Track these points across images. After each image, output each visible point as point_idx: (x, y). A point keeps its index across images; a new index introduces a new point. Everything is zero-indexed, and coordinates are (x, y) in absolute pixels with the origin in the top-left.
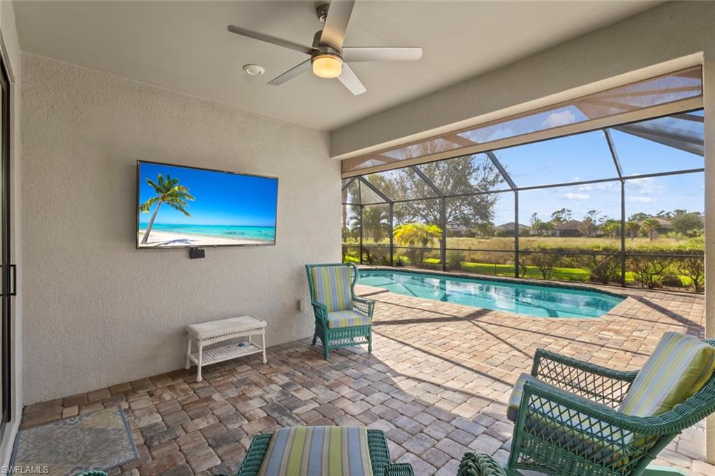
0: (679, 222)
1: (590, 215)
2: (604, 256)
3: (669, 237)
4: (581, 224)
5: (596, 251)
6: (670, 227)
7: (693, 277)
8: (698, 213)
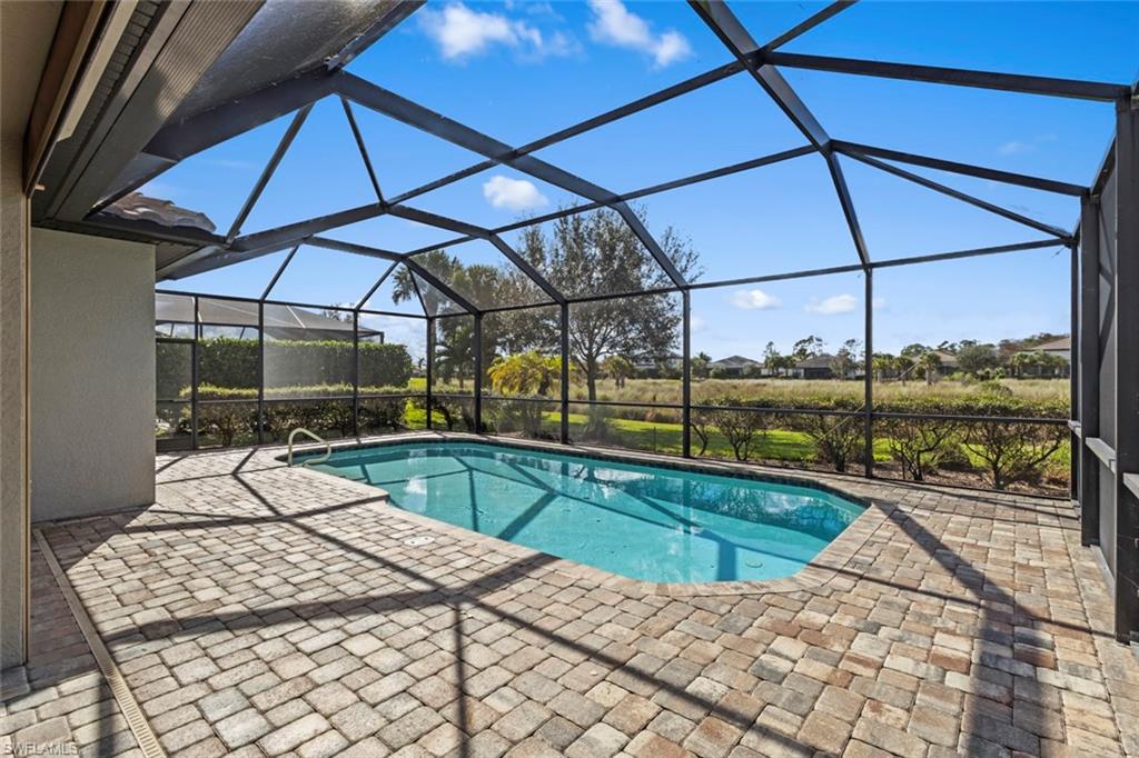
0: (968, 357)
1: (847, 347)
2: (838, 417)
3: (953, 380)
4: (835, 359)
5: (825, 408)
6: (955, 366)
7: (990, 457)
8: (992, 346)
